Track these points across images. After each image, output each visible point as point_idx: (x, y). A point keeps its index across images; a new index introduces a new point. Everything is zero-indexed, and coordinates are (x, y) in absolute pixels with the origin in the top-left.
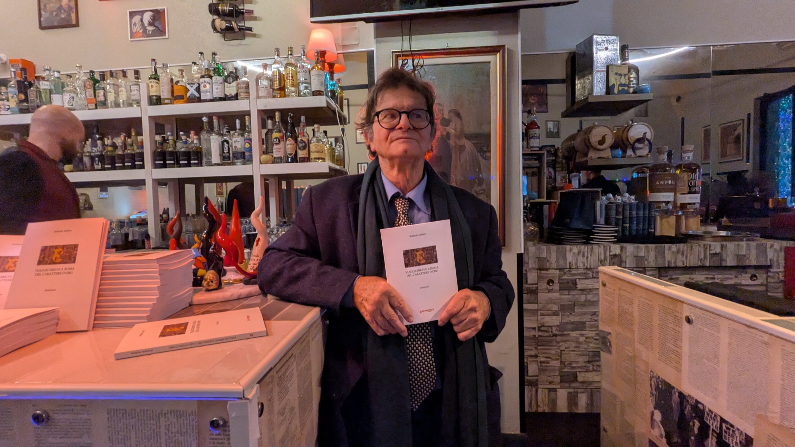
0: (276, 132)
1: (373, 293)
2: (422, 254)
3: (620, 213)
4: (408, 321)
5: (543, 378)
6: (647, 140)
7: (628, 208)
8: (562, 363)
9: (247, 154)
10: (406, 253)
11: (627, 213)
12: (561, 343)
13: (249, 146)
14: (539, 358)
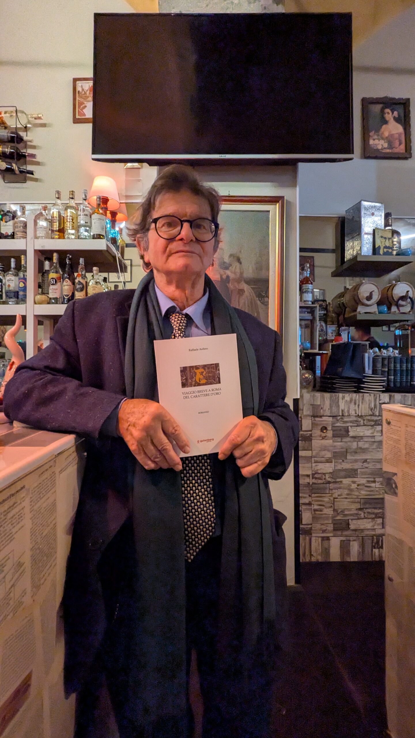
0: (53, 272)
1: (143, 416)
2: (203, 372)
3: (386, 365)
4: (184, 452)
5: (317, 526)
6: (410, 298)
7: (393, 360)
8: (334, 510)
9: (21, 293)
10: (184, 370)
11: (392, 365)
12: (334, 491)
13: (23, 285)
14: (313, 505)
